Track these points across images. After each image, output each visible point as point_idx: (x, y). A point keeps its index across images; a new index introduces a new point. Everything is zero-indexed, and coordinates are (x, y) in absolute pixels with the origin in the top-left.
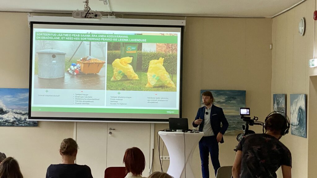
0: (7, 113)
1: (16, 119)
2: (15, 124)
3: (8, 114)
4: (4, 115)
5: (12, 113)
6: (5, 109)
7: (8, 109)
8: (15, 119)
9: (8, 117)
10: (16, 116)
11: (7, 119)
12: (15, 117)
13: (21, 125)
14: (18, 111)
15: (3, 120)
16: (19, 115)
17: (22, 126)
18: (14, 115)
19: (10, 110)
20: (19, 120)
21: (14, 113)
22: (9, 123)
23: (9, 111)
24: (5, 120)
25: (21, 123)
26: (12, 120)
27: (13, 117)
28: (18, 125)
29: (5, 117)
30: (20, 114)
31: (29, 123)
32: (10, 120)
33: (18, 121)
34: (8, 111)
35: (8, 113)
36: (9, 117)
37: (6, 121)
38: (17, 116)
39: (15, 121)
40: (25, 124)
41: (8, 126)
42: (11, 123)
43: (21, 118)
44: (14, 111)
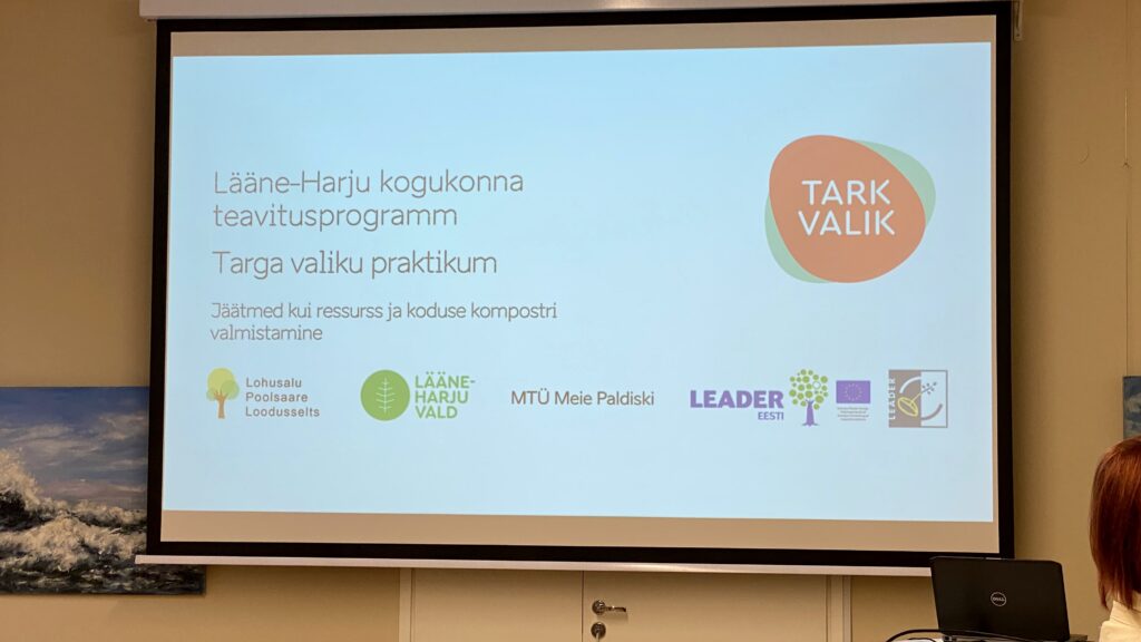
0: (43, 521)
1: (93, 551)
2: (84, 581)
3: (49, 525)
4: (27, 534)
5: (68, 522)
6: (32, 500)
7: (48, 500)
8: (85, 556)
9: (48, 544)
10: (91, 535)
11: (45, 552)
12: (83, 544)
13: (117, 584)
14: (101, 511)
15: (23, 560)
16: (106, 530)
17: (121, 592)
18: (77, 534)
19: (60, 504)
20: (108, 562)
21: (82, 519)
22: (56, 573)
23: (53, 512)
24: (32, 560)
25: (115, 577)
26: (70, 559)
27: (74, 541)
28: (98, 589)
29: (35, 541)
30: (113, 524)
31: (157, 578)
32: (61, 556)
33: (100, 567)
34: (47, 510)
35: (48, 520)
36: (54, 541)
37: (42, 566)
38: (98, 537)
39: (82, 567)
40: (139, 579)
41: (49, 591)
42: (63, 574)
43: (115, 549)
44: (81, 509)
